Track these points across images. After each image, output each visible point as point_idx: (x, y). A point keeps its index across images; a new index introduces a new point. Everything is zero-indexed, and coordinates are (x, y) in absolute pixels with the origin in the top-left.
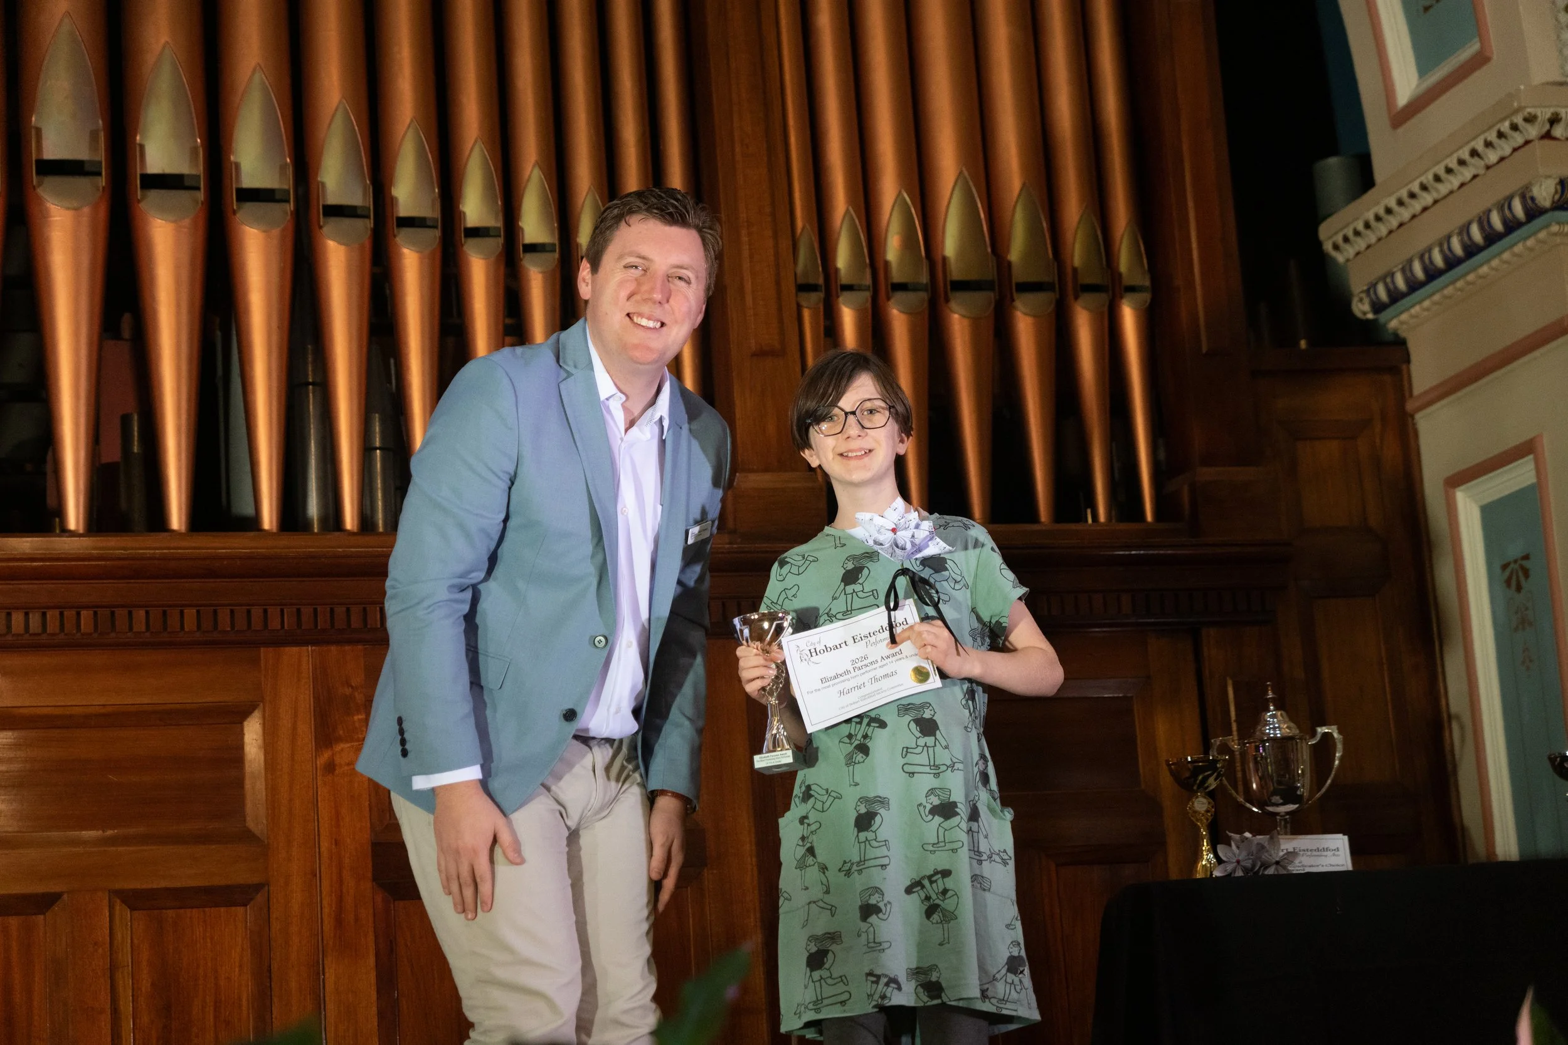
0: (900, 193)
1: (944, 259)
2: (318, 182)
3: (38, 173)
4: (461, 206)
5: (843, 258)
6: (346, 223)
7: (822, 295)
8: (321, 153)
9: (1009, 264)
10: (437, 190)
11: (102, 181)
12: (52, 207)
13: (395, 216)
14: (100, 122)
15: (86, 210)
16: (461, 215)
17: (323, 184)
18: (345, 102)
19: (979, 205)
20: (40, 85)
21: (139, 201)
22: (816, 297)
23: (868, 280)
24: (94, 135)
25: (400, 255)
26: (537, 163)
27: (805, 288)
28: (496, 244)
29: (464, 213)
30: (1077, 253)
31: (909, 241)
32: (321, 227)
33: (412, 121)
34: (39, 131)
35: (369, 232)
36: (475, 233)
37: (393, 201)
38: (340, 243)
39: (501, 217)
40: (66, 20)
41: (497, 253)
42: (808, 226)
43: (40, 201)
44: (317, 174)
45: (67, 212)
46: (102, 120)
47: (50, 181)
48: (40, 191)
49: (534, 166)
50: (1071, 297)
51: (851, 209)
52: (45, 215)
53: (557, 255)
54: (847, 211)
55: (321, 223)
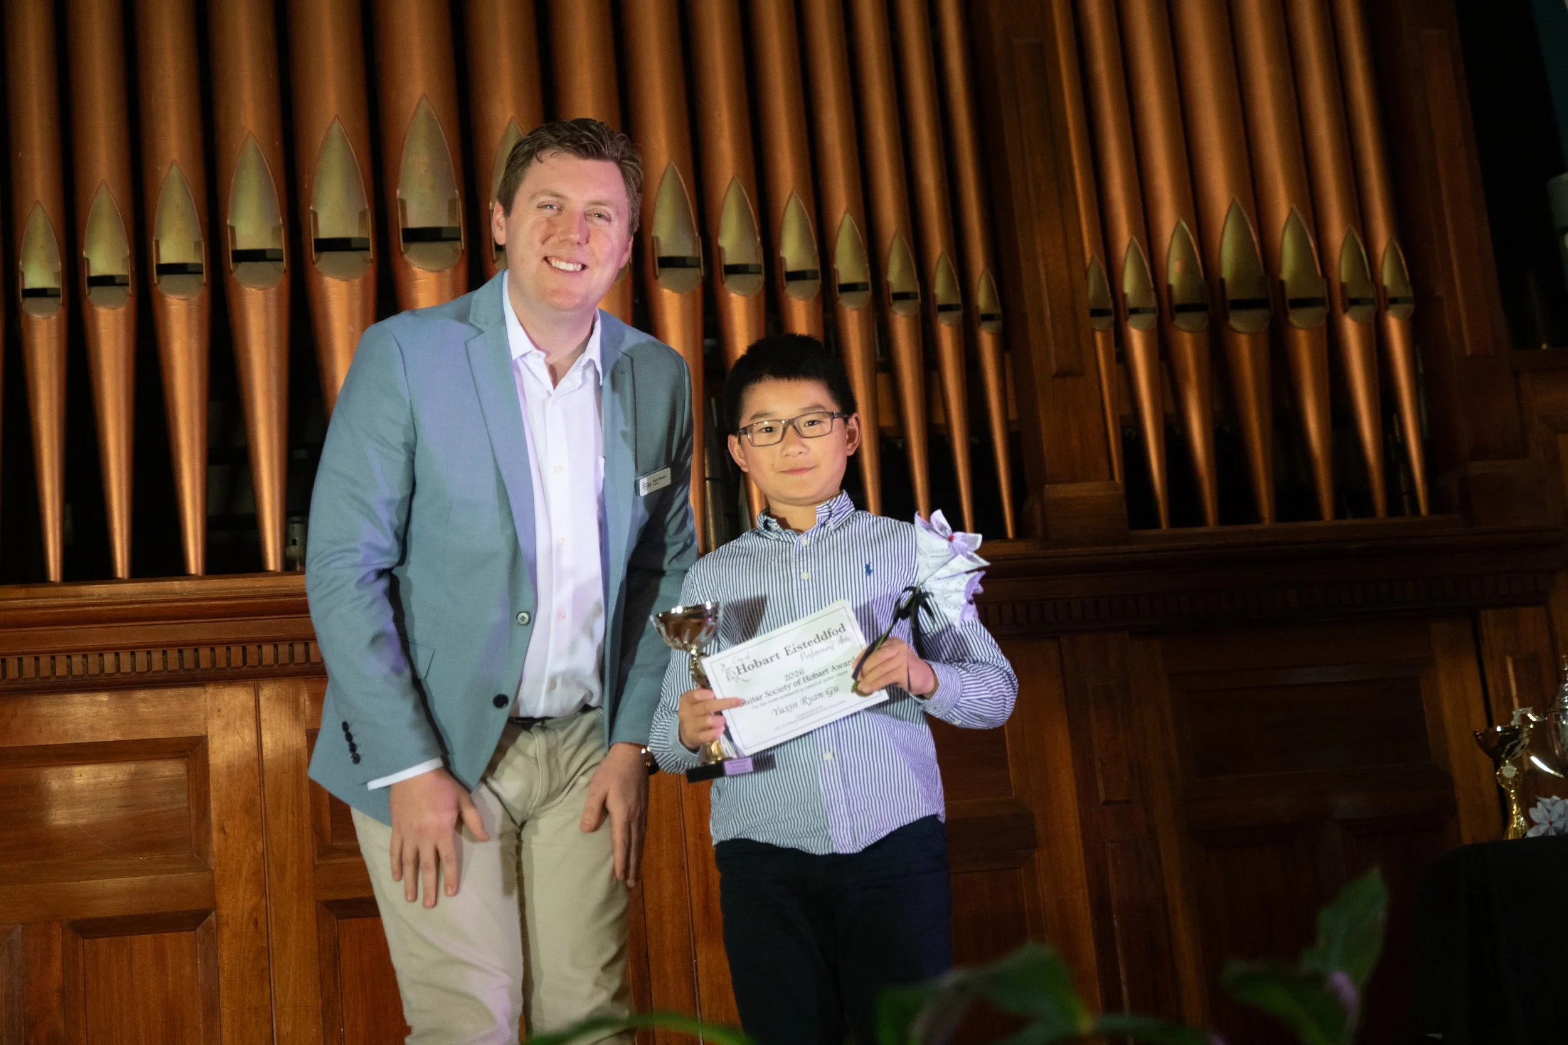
0: (1178, 223)
1: (1222, 281)
2: (653, 238)
3: (404, 241)
4: (781, 253)
5: (1129, 284)
6: (679, 273)
7: (1112, 318)
8: (654, 212)
9: (1282, 283)
10: (759, 239)
11: (461, 245)
12: (418, 270)
13: (723, 264)
14: (457, 192)
15: (448, 272)
16: (782, 260)
17: (657, 239)
18: (673, 162)
19: (1252, 229)
20: (403, 161)
21: (494, 262)
22: (1106, 321)
23: (1153, 303)
24: (452, 204)
25: (728, 300)
26: (847, 210)
27: (1097, 313)
28: (813, 286)
29: (785, 259)
30: (1343, 270)
31: (1188, 267)
32: (656, 278)
33: (733, 178)
34: (403, 202)
35: (700, 280)
36: (796, 276)
37: (720, 250)
38: (674, 291)
39: (818, 260)
40: (424, 102)
41: (816, 293)
42: (1096, 256)
43: (406, 265)
44: (651, 232)
45: (432, 274)
46: (459, 190)
47: (416, 247)
48: (407, 257)
49: (845, 213)
50: (1340, 310)
51: (1135, 239)
52: (412, 279)
53: (869, 293)
54: (1131, 241)
55: (657, 274)
